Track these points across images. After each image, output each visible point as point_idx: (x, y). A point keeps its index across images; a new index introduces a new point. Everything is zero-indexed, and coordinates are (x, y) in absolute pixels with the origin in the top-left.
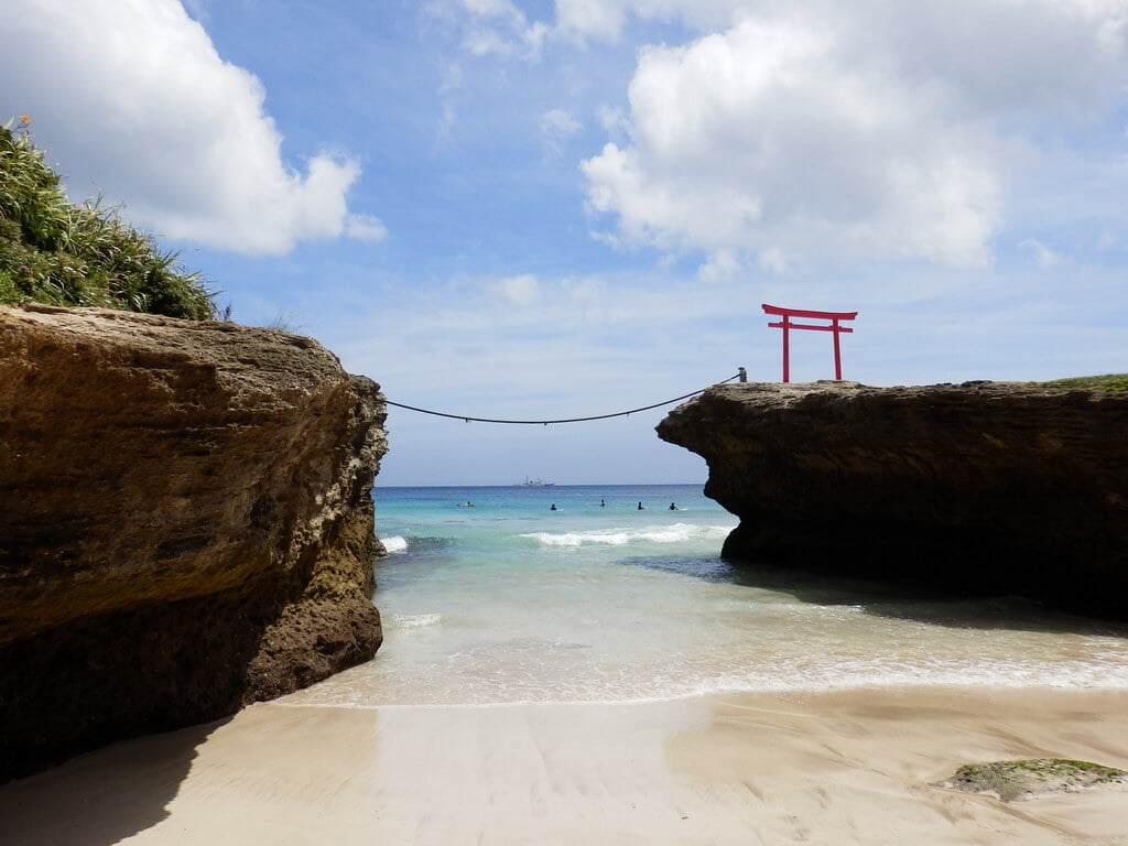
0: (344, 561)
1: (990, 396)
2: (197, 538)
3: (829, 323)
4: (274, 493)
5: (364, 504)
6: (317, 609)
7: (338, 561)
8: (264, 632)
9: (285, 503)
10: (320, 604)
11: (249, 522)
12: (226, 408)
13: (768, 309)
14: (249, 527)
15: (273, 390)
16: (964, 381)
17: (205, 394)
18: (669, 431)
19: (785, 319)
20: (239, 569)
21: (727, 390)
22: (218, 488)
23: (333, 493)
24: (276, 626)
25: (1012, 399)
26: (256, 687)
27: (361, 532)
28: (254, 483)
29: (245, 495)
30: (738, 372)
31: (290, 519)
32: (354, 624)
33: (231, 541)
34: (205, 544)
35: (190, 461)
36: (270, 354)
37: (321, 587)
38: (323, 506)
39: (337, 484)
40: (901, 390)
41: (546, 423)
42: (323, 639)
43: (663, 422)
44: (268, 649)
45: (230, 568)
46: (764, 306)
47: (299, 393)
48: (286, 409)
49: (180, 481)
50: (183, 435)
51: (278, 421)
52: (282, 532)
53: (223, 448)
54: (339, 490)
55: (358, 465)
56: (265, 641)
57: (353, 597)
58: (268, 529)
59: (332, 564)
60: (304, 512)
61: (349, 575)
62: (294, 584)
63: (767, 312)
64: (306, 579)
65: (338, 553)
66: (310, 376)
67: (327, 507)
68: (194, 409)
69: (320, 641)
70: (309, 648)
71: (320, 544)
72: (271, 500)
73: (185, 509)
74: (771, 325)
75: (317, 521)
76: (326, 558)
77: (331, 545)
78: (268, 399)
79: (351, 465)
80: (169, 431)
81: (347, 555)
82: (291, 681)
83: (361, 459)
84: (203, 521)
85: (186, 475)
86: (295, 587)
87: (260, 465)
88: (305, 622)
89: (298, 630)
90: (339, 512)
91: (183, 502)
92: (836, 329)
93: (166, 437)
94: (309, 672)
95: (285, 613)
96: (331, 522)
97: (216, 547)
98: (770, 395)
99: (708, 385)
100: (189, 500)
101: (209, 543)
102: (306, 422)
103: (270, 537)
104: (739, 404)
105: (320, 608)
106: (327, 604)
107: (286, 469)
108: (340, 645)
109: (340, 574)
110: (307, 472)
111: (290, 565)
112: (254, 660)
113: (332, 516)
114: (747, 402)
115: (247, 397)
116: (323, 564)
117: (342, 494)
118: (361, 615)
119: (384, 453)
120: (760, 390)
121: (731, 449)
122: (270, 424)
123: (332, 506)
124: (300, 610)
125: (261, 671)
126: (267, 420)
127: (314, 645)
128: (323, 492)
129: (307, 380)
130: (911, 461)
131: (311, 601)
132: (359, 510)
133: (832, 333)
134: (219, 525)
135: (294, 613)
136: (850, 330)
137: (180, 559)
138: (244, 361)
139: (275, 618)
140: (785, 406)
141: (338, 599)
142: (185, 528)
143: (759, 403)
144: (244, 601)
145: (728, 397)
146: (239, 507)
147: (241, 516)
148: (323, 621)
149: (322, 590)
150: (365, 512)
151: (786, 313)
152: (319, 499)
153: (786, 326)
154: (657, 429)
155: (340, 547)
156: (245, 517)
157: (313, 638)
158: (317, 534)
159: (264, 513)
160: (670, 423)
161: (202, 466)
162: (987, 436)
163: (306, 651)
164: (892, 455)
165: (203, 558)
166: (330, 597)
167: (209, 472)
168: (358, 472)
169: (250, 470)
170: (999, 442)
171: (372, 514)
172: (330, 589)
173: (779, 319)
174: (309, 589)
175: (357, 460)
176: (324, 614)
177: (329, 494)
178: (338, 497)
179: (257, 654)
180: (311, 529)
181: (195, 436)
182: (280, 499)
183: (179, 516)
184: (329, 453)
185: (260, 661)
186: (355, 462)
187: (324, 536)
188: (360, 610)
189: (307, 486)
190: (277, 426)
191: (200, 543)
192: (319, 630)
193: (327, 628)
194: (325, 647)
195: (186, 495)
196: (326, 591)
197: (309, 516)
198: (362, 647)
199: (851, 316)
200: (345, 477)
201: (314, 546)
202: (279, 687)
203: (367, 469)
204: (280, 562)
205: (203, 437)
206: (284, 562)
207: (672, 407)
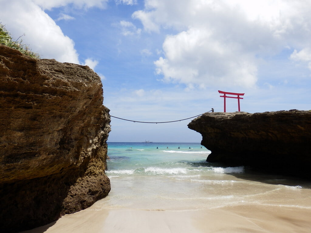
0: (99, 163)
1: (300, 114)
2: (29, 153)
3: (237, 96)
4: (73, 137)
5: (105, 145)
6: (89, 179)
7: (96, 163)
8: (70, 188)
9: (77, 141)
10: (90, 177)
11: (58, 146)
12: (42, 85)
13: (220, 92)
14: (58, 149)
15: (69, 81)
16: (290, 110)
17: (30, 76)
18: (191, 126)
19: (225, 95)
20: (56, 167)
21: (209, 114)
22: (40, 128)
23: (96, 140)
24: (74, 186)
25: (308, 114)
26: (66, 209)
27: (104, 154)
28: (60, 128)
29: (56, 134)
30: (211, 109)
31: (79, 147)
32: (101, 184)
33: (49, 155)
34: (34, 156)
35: (22, 112)
36: (69, 69)
37: (90, 171)
38: (92, 144)
39: (97, 137)
40: (268, 112)
41: (157, 123)
42: (90, 190)
43: (190, 124)
44: (71, 194)
45: (51, 166)
46: (219, 91)
47: (81, 85)
48: (75, 91)
49: (17, 123)
50: (17, 96)
51: (71, 97)
52: (76, 152)
53: (40, 106)
54: (98, 139)
55: (103, 133)
56: (70, 191)
57: (101, 175)
58: (69, 150)
59: (95, 164)
60: (85, 145)
61: (100, 167)
62: (81, 171)
63: (219, 93)
64: (86, 169)
65: (97, 160)
66: (87, 78)
67: (93, 144)
68: (22, 82)
69: (90, 191)
70: (86, 193)
71: (91, 157)
72: (72, 139)
73: (20, 137)
74: (221, 96)
75: (90, 149)
76: (93, 161)
77: (94, 157)
78: (66, 84)
79: (101, 133)
80: (7, 93)
81: (100, 161)
82: (79, 206)
83: (104, 131)
84: (32, 144)
85: (21, 120)
86: (82, 172)
87: (62, 119)
88: (85, 184)
89: (82, 187)
90: (97, 146)
91: (19, 134)
92: (238, 98)
93: (5, 96)
94: (86, 202)
95: (78, 181)
96: (95, 149)
97: (41, 158)
98: (222, 115)
99: (204, 113)
100: (22, 133)
101: (36, 155)
102: (85, 101)
103: (70, 154)
104: (214, 118)
105: (90, 179)
106: (93, 177)
107: (78, 128)
108: (97, 192)
109: (97, 167)
110: (87, 132)
111: (79, 165)
112: (66, 199)
113: (95, 148)
114: (216, 117)
115: (55, 82)
116: (91, 164)
117: (98, 140)
118: (104, 181)
119: (110, 131)
120: (219, 114)
121: (210, 131)
122: (66, 97)
123: (95, 144)
124: (83, 180)
125: (68, 203)
126: (65, 95)
127: (88, 192)
128: (92, 139)
129: (86, 80)
130: (270, 134)
131: (87, 176)
132: (103, 147)
133: (237, 99)
134: (42, 146)
135: (81, 181)
136: (242, 98)
137: (19, 163)
138: (56, 71)
139: (74, 183)
140: (229, 118)
141: (96, 176)
142: (21, 147)
143: (220, 117)
144: (62, 177)
145: (210, 116)
146: (52, 139)
147: (53, 143)
148: (91, 184)
149: (91, 173)
150: (105, 147)
151: (225, 93)
152: (91, 141)
153: (225, 97)
154: (188, 125)
155: (97, 158)
156: (56, 144)
157: (87, 190)
158: (90, 153)
159: (68, 144)
160: (192, 124)
161: (30, 115)
162: (299, 126)
163: (84, 194)
164: (263, 132)
165: (34, 163)
166: (94, 175)
167: (34, 119)
168: (103, 135)
169: (58, 121)
170: (303, 128)
171: (107, 148)
172: (94, 172)
173: (223, 95)
174: (86, 172)
175: (103, 131)
176: (91, 181)
177: (94, 140)
178: (97, 141)
179: (67, 196)
180: (88, 151)
181: (23, 97)
182: (76, 139)
183: (16, 141)
184: (94, 126)
185: (67, 199)
186: (102, 132)
187: (92, 154)
188: (104, 179)
189: (87, 136)
190: (71, 99)
191: (32, 155)
192: (90, 187)
193: (92, 186)
194: (92, 193)
195: (21, 130)
196: (92, 173)
197: (87, 147)
198: (104, 192)
199: (243, 94)
200: (100, 135)
201: (89, 157)
202: (74, 208)
203: (106, 134)
204: (75, 163)
205: (28, 98)
206: (76, 164)
207: (193, 119)
